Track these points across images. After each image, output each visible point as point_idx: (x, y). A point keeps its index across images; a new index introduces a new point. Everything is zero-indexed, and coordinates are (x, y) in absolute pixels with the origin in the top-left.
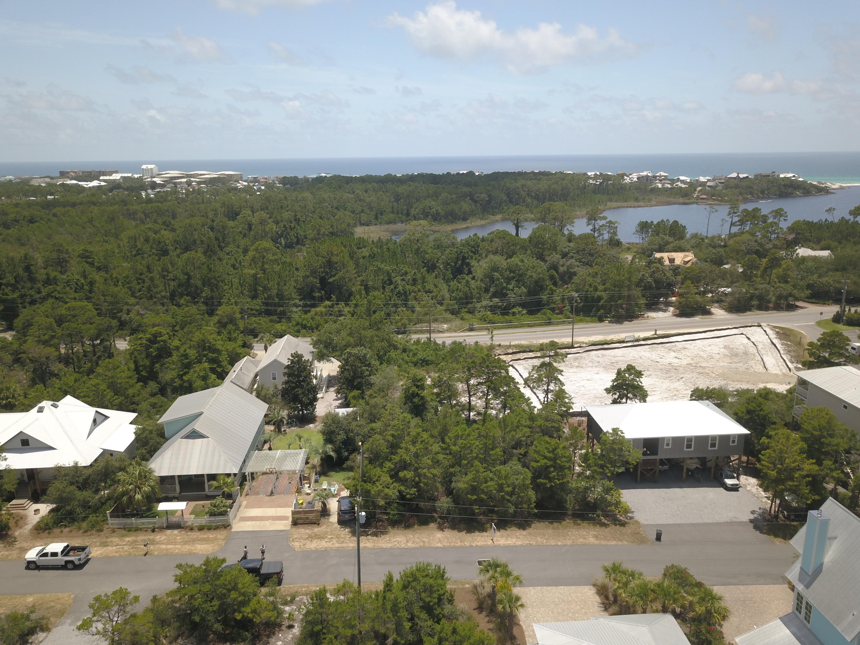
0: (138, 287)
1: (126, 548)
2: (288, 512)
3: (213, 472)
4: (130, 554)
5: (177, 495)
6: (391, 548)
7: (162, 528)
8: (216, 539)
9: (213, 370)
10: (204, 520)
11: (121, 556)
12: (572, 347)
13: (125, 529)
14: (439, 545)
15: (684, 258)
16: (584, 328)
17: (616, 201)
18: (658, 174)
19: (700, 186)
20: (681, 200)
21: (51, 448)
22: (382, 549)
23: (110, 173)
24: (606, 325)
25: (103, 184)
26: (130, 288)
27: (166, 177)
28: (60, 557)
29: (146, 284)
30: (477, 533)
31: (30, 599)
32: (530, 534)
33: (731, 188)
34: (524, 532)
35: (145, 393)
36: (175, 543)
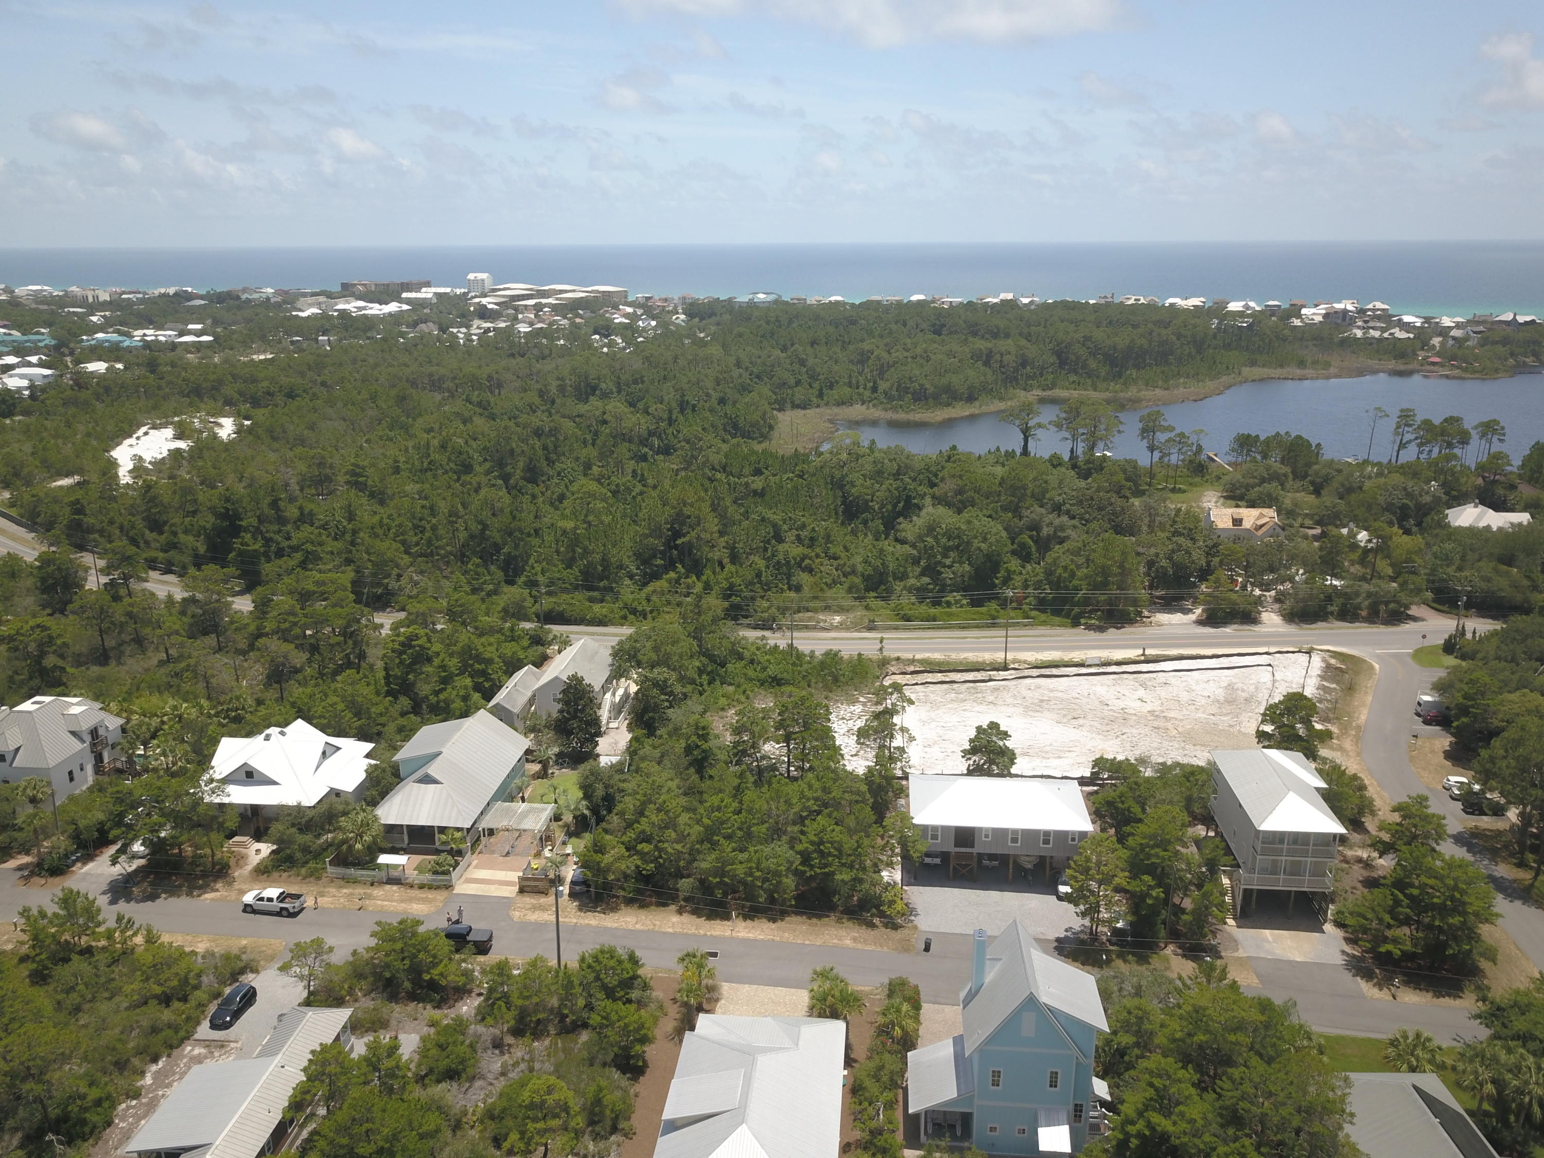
0: (415, 539)
1: (342, 900)
2: (514, 876)
3: (443, 824)
4: (345, 907)
5: (405, 846)
6: (616, 928)
7: (381, 883)
8: (434, 900)
9: (477, 688)
10: (427, 877)
11: (335, 908)
12: (1005, 668)
13: (343, 879)
14: (670, 930)
15: (1258, 518)
16: (1043, 636)
17: (1264, 366)
18: (1370, 306)
19: (1440, 335)
20: (1392, 365)
21: (274, 783)
22: (606, 928)
23: (417, 287)
24: (1080, 634)
25: (405, 307)
26: (403, 543)
27: (504, 296)
28: (275, 903)
29: (427, 535)
30: (718, 922)
31: (244, 942)
32: (779, 928)
33: (1494, 343)
34: (773, 926)
35: (395, 710)
36: (392, 901)
